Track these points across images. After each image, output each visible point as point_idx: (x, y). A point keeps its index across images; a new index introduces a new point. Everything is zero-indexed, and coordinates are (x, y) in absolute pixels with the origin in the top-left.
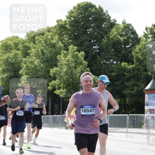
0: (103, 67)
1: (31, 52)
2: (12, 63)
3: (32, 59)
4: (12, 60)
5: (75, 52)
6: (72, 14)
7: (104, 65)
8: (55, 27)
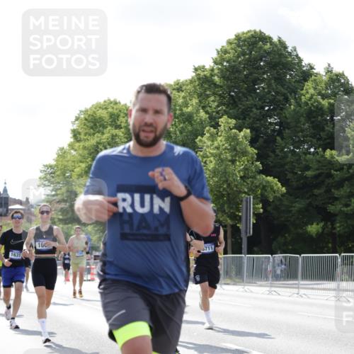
0: (288, 159)
5: (231, 129)
6: (225, 54)
7: (290, 155)
8: (191, 81)
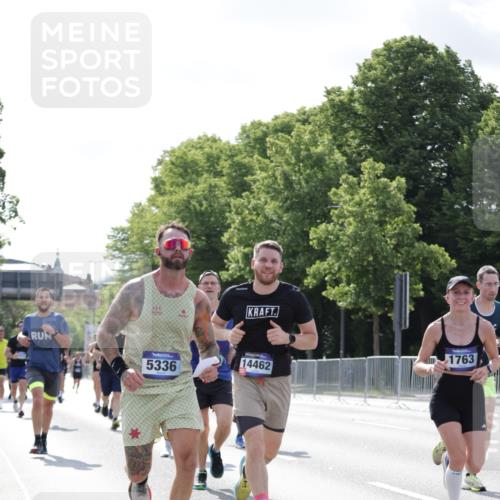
1: (255, 181)
2: (202, 214)
3: (259, 199)
4: (201, 205)
